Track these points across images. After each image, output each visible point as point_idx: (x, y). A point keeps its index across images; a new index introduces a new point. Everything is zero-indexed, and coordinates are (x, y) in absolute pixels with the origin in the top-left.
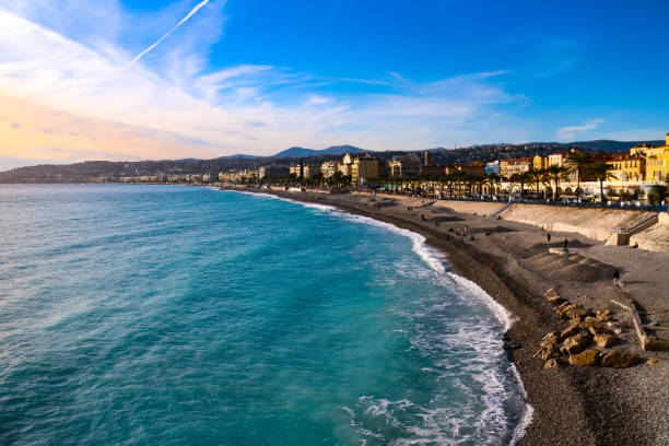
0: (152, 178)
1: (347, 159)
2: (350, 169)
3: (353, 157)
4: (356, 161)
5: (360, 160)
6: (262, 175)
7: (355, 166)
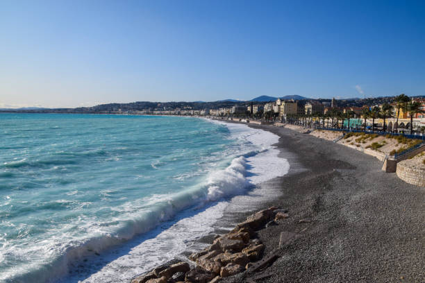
0: (172, 112)
1: (278, 102)
2: (279, 109)
3: (282, 100)
4: (283, 103)
5: (286, 102)
6: (233, 112)
7: (282, 107)
